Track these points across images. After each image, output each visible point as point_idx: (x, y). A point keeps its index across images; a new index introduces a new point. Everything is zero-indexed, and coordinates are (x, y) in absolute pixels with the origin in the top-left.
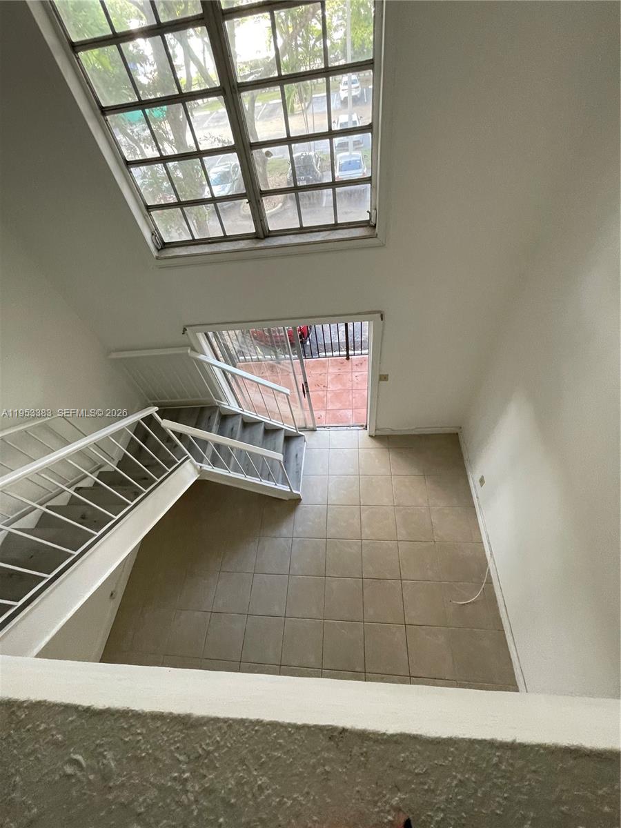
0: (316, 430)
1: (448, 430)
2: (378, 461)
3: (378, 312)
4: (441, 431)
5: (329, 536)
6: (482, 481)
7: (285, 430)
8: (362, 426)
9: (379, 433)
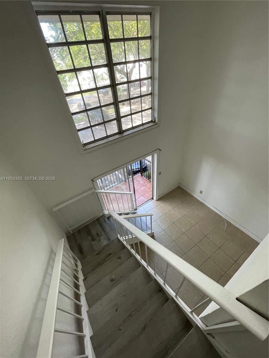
0: (137, 209)
1: (176, 186)
2: (166, 207)
3: (158, 149)
4: (175, 188)
5: (174, 240)
6: (201, 192)
7: (131, 212)
8: (151, 199)
9: (160, 197)
